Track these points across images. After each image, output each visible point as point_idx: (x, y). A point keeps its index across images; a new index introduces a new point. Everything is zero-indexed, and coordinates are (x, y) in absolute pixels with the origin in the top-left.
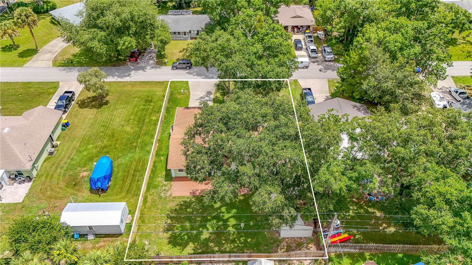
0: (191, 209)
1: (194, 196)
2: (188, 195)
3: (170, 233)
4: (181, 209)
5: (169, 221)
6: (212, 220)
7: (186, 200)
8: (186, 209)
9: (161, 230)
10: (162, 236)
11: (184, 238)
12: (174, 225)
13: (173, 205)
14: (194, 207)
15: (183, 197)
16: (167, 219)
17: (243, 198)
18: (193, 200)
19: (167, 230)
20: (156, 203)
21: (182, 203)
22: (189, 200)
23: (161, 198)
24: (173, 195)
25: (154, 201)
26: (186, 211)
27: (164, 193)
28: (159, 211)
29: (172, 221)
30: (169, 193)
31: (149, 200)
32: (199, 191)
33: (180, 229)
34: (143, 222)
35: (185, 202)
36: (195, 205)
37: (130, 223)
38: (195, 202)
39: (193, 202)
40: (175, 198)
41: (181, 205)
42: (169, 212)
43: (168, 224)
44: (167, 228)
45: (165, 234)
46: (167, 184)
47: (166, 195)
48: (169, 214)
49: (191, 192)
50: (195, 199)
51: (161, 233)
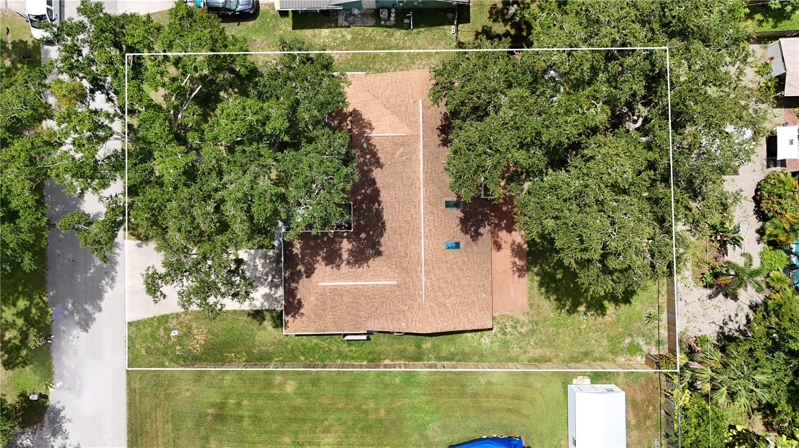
0: (558, 272)
1: (528, 269)
2: (525, 280)
3: (606, 303)
4: (556, 291)
5: (582, 308)
7: (536, 283)
8: (555, 281)
9: (600, 319)
10: (614, 316)
12: (589, 299)
13: (547, 306)
14: (553, 267)
15: (531, 288)
16: (578, 312)
18: (536, 270)
19: (602, 310)
20: (544, 338)
21: (543, 290)
22: (537, 278)
23: (533, 331)
24: (526, 308)
25: (540, 344)
26: (560, 280)
27: (522, 327)
28: (560, 331)
29: (581, 304)
30: (522, 318)
31: (537, 352)
32: (517, 260)
34: (586, 354)
35: (541, 285)
36: (549, 265)
37: (590, 377)
38: (541, 265)
39: (542, 268)
40: (531, 306)
41: (547, 292)
42: (563, 311)
43: (588, 308)
44: (596, 310)
45: (608, 312)
46: (500, 326)
47: (527, 321)
48: (568, 311)
49: (519, 276)
50: (535, 267)
51: (607, 318)
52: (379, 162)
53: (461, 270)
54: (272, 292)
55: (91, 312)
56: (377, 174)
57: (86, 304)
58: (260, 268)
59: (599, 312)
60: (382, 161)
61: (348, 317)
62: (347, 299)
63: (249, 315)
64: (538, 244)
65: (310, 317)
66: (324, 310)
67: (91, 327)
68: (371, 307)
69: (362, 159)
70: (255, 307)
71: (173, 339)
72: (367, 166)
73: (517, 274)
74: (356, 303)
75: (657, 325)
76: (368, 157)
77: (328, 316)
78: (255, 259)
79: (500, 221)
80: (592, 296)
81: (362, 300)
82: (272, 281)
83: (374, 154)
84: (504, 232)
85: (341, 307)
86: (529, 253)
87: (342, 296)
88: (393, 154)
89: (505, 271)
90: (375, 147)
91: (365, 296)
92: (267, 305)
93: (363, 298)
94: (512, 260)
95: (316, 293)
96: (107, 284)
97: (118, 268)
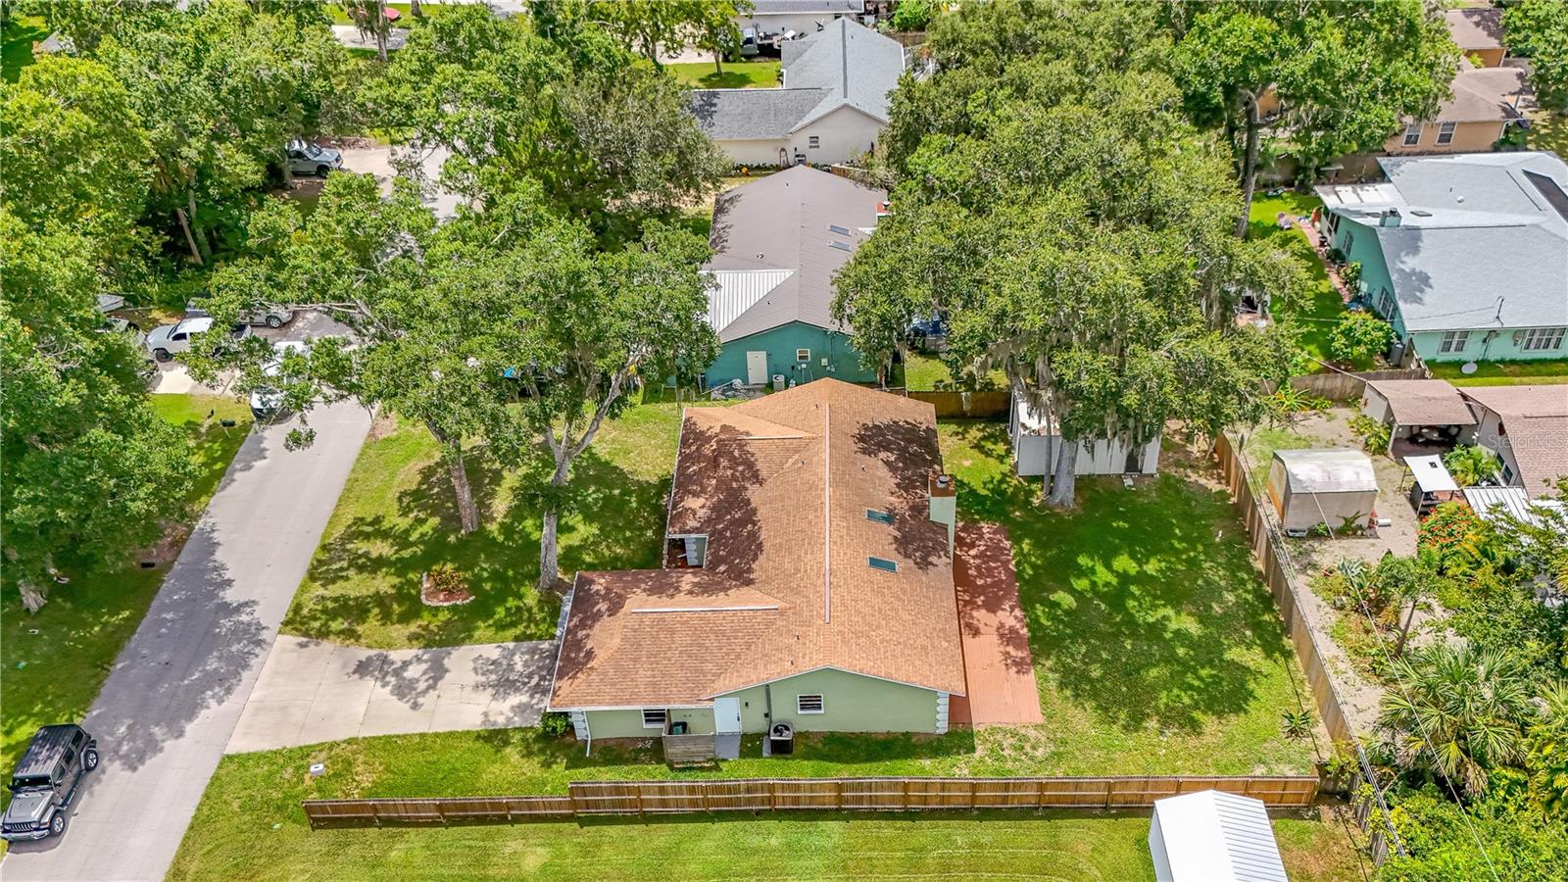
0: (1093, 667)
1: (1034, 662)
2: (1031, 677)
3: (1197, 715)
4: (1094, 696)
5: (1153, 724)
6: (1126, 609)
7: (1053, 685)
8: (1091, 681)
9: (1193, 741)
10: (1219, 735)
11: (1211, 676)
12: (1163, 710)
13: (1083, 719)
14: (1082, 660)
15: (1043, 692)
16: (1146, 729)
17: (1027, 541)
18: (1049, 663)
19: (1193, 726)
20: (1082, 767)
21: (1068, 693)
22: (1054, 676)
23: (1058, 755)
24: (1040, 720)
26: (1099, 680)
27: (1034, 748)
28: (1114, 756)
29: (1149, 717)
30: (1032, 733)
32: (1010, 649)
33: (1176, 691)
35: (1062, 686)
36: (1072, 657)
38: (1058, 658)
39: (1060, 661)
40: (1050, 716)
41: (1077, 696)
42: (1115, 727)
43: (1165, 723)
44: (1182, 727)
45: (1207, 730)
46: (989, 745)
47: (1043, 739)
48: (1125, 727)
49: (1018, 672)
50: (1047, 658)
51: (1207, 739)
52: (757, 477)
53: (898, 599)
54: (534, 701)
55: (159, 737)
56: (754, 494)
57: (157, 725)
58: (519, 667)
59: (1188, 729)
60: (763, 473)
61: (681, 674)
62: (682, 639)
63: (478, 737)
64: (1047, 627)
65: (605, 674)
66: (635, 660)
67: (148, 762)
68: (728, 654)
69: (729, 472)
70: (495, 723)
71: (308, 781)
72: (737, 481)
73: (1014, 669)
74: (700, 645)
75: (1312, 746)
76: (740, 468)
77: (641, 671)
78: (513, 655)
79: (973, 596)
80: (1167, 705)
81: (711, 642)
82: (538, 684)
83: (750, 465)
84: (983, 611)
85: (669, 654)
86: (1033, 640)
87: (673, 633)
88: (782, 465)
89: (991, 665)
90: (753, 455)
91: (716, 632)
92: (518, 721)
93: (712, 636)
94: (1002, 649)
95: (625, 627)
96: (213, 697)
97: (245, 675)
